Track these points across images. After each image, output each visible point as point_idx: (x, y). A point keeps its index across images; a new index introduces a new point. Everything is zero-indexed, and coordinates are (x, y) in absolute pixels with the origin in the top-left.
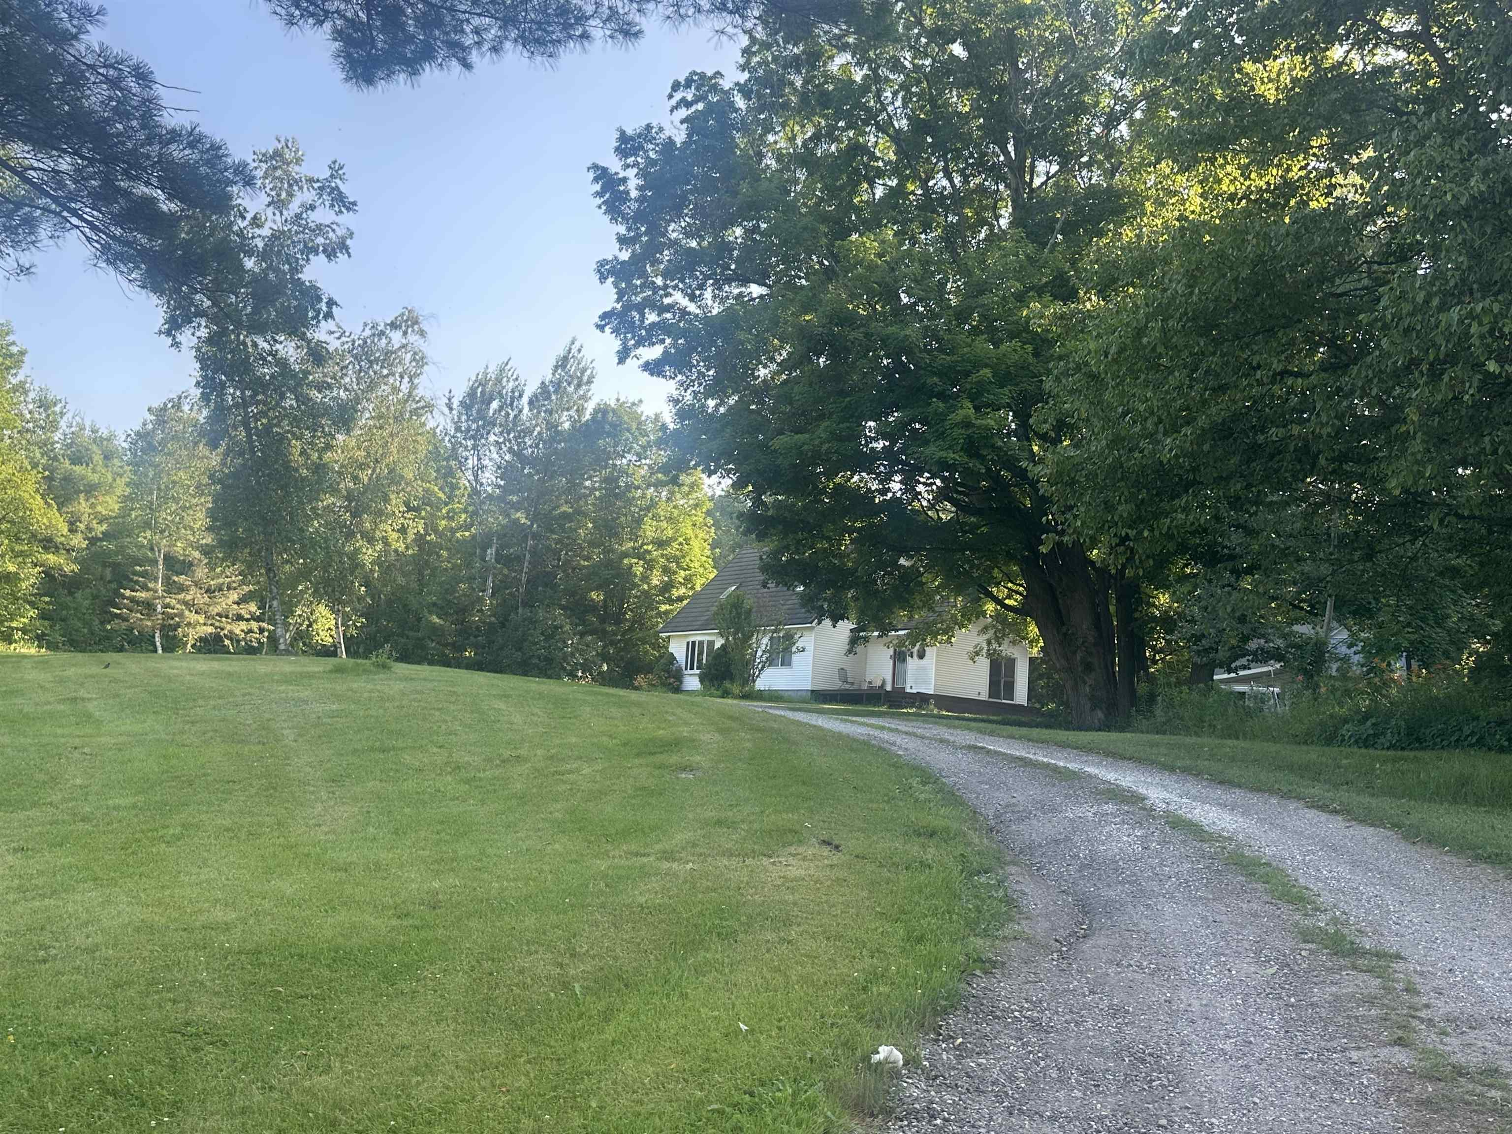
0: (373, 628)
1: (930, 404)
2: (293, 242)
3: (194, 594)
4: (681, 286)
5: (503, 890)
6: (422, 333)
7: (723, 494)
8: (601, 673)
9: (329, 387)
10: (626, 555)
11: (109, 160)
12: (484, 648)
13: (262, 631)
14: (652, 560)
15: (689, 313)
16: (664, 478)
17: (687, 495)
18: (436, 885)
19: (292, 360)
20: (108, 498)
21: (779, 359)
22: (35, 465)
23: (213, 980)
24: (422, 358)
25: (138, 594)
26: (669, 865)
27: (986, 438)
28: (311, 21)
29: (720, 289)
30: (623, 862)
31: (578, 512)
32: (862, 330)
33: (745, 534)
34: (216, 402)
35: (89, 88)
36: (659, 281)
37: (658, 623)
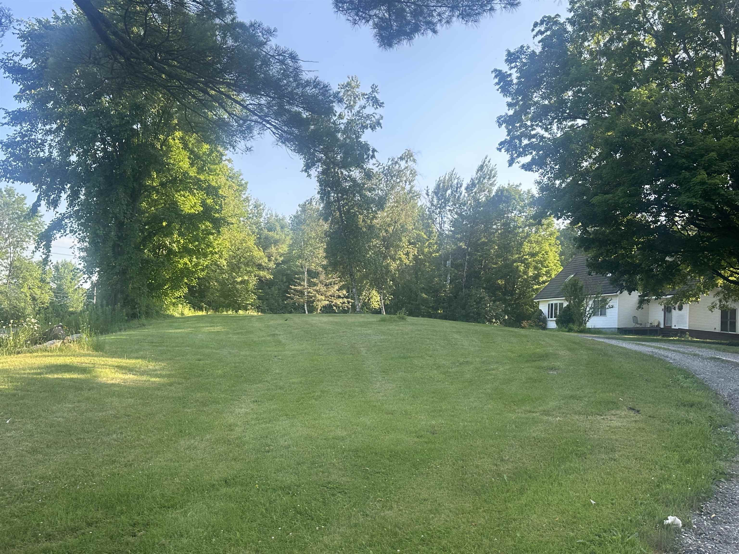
0: (397, 300)
1: (681, 174)
2: (357, 124)
3: (320, 287)
4: (540, 124)
5: (465, 426)
6: (414, 161)
7: (565, 228)
8: (505, 320)
9: (374, 189)
10: (515, 261)
11: (281, 97)
12: (447, 308)
13: (349, 302)
14: (528, 263)
15: (545, 138)
16: (533, 222)
17: (546, 229)
18: (434, 422)
19: (358, 178)
20: (283, 246)
21: (594, 156)
22: (254, 233)
23: (339, 463)
24: (415, 172)
25: (297, 287)
26: (547, 418)
27: (715, 189)
28: (364, 21)
29: (561, 123)
30: (523, 415)
31: (490, 241)
32: (640, 137)
33: (578, 248)
34: (326, 200)
35: (272, 66)
36: (529, 123)
37: (533, 294)
